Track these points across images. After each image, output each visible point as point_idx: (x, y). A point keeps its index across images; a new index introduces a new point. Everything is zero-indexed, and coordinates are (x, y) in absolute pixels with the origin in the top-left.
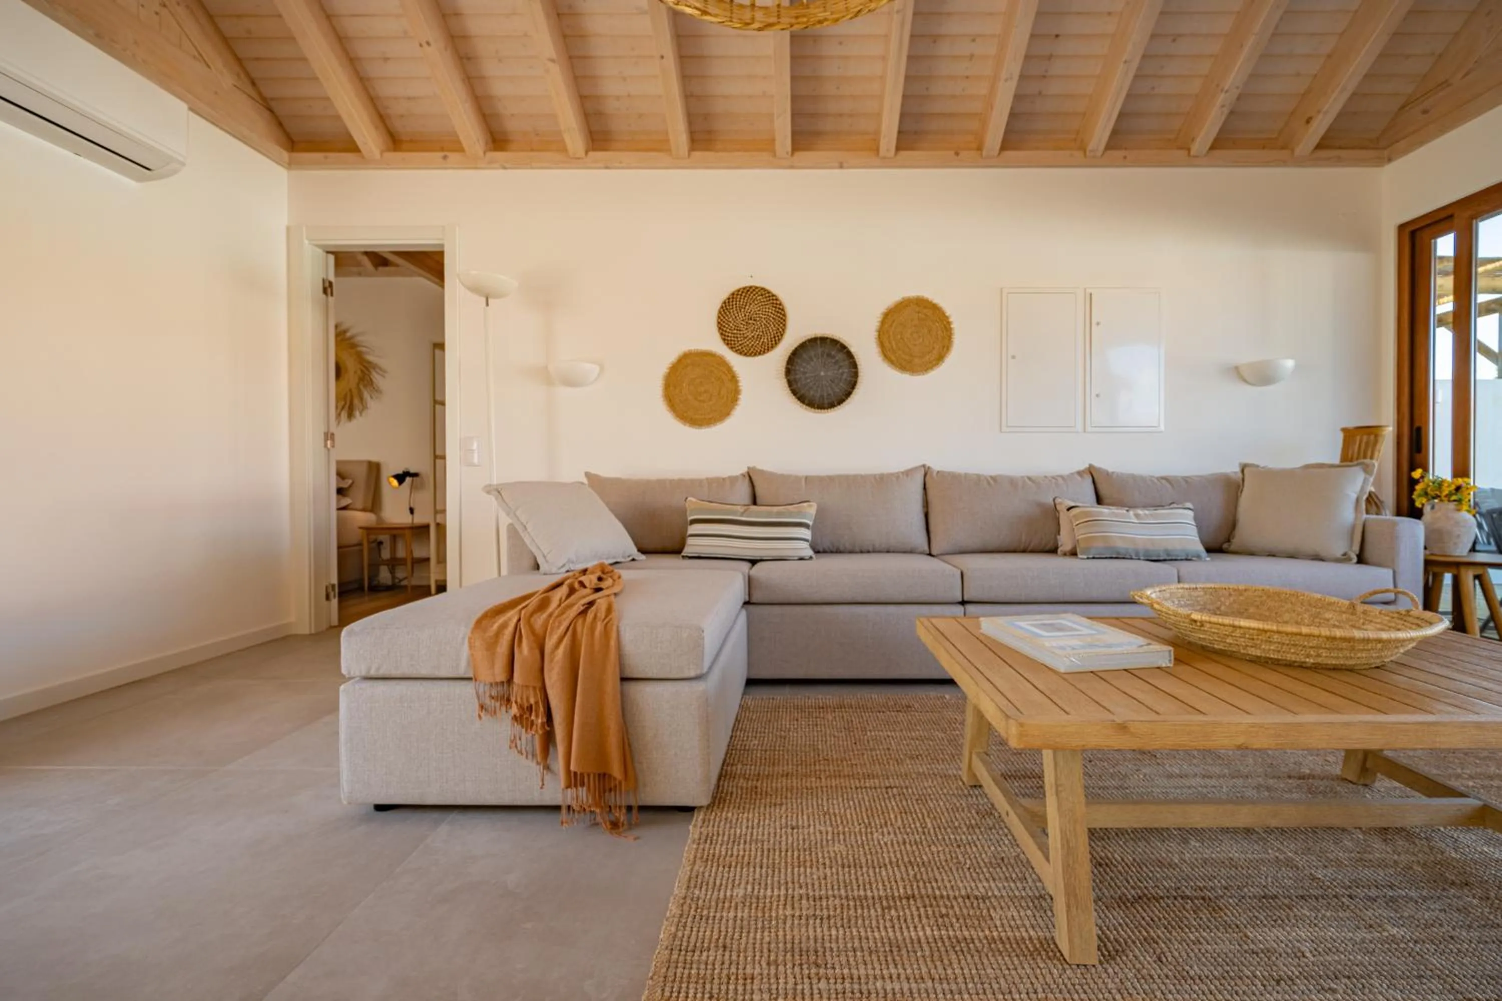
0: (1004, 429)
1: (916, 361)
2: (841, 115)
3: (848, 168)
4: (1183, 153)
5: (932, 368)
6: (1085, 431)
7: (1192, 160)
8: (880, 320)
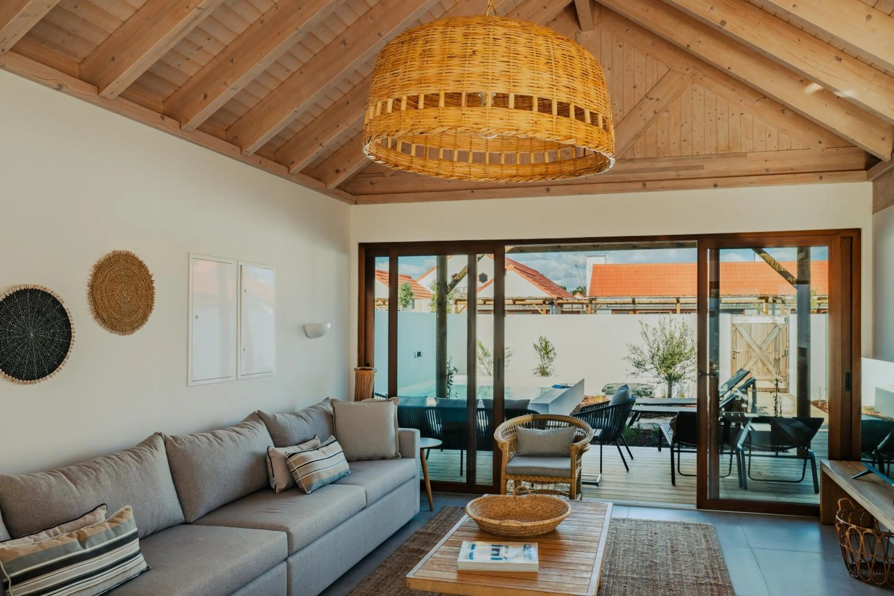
0: (190, 383)
1: (127, 320)
2: (59, 28)
3: (66, 93)
4: (285, 169)
5: (138, 327)
6: (237, 380)
7: (289, 176)
8: (92, 273)
